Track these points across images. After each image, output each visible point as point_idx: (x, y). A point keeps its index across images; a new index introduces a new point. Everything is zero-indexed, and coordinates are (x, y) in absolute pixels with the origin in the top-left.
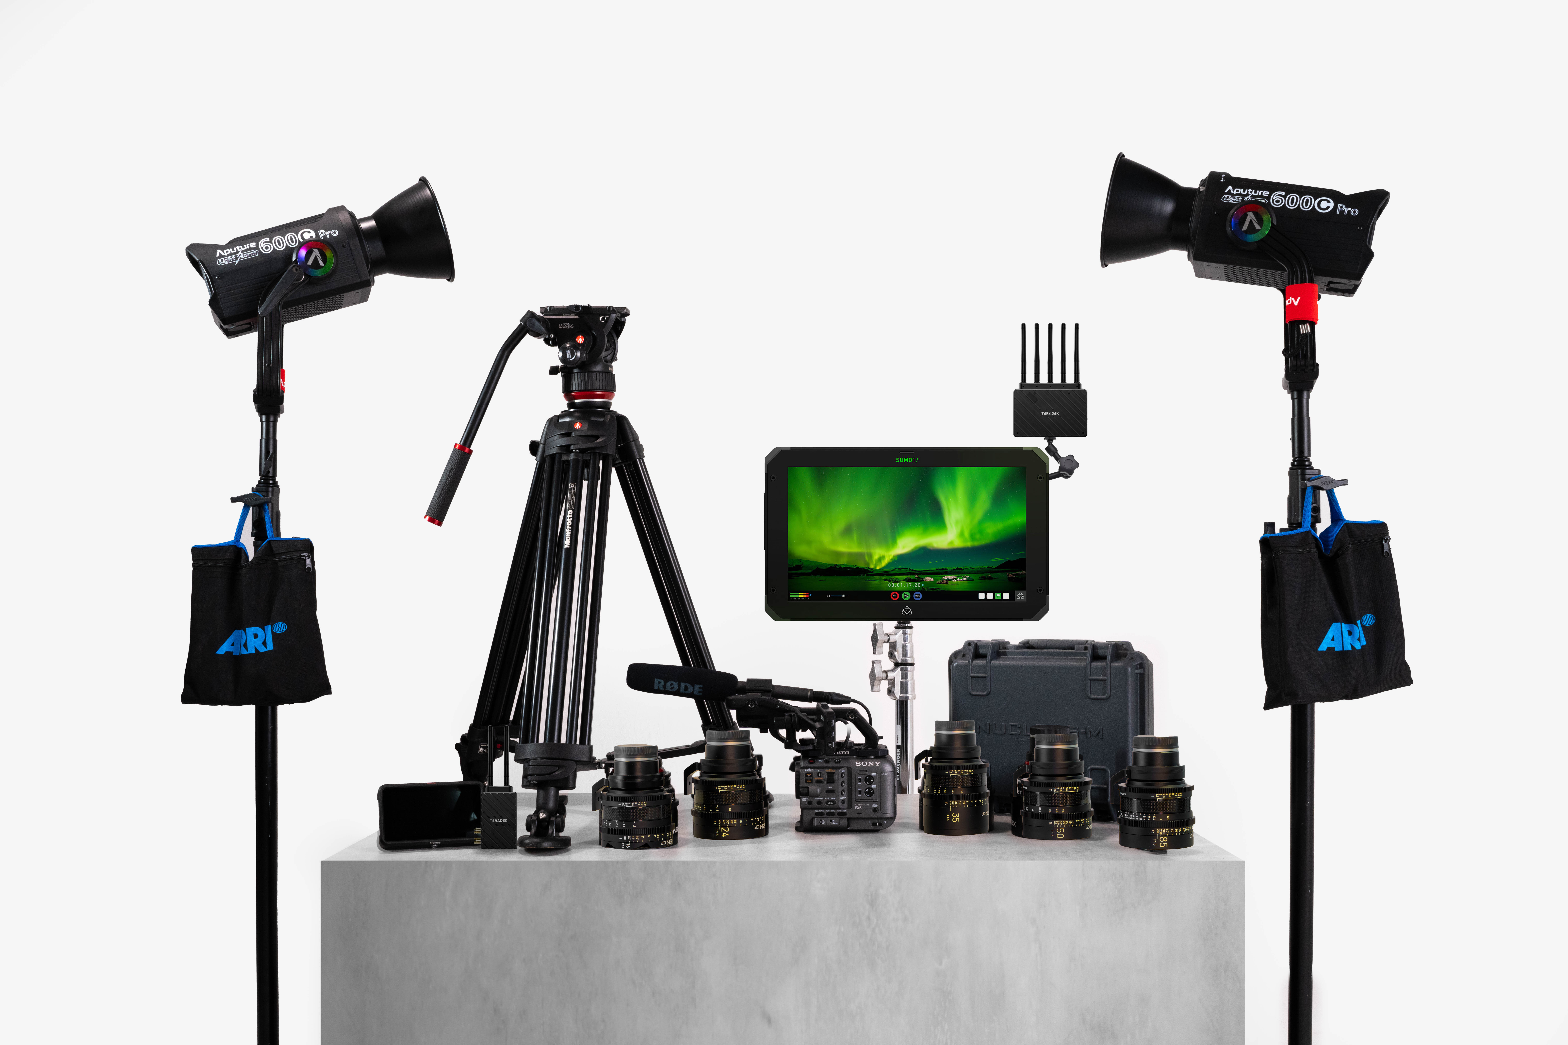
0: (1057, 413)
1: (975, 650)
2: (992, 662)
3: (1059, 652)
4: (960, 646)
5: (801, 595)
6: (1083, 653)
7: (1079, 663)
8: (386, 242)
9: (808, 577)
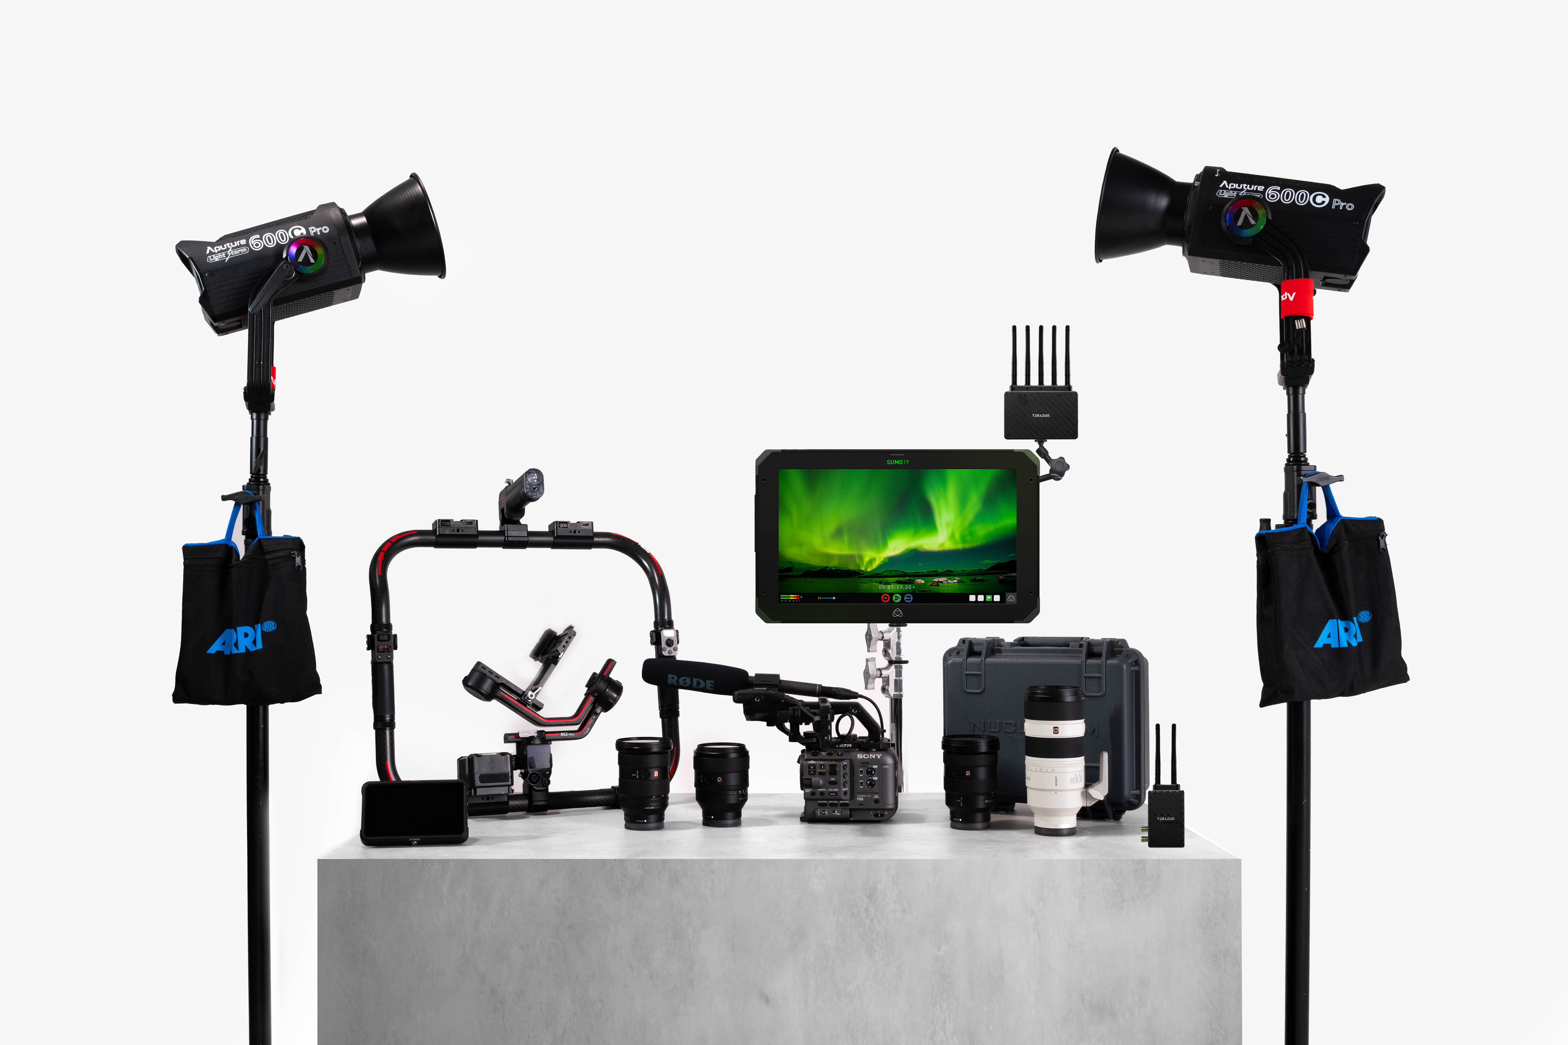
0: (1048, 415)
1: (969, 647)
2: (987, 659)
3: (1054, 649)
4: (954, 644)
5: (792, 597)
6: (1077, 651)
7: (1074, 661)
8: (377, 239)
9: (799, 579)
